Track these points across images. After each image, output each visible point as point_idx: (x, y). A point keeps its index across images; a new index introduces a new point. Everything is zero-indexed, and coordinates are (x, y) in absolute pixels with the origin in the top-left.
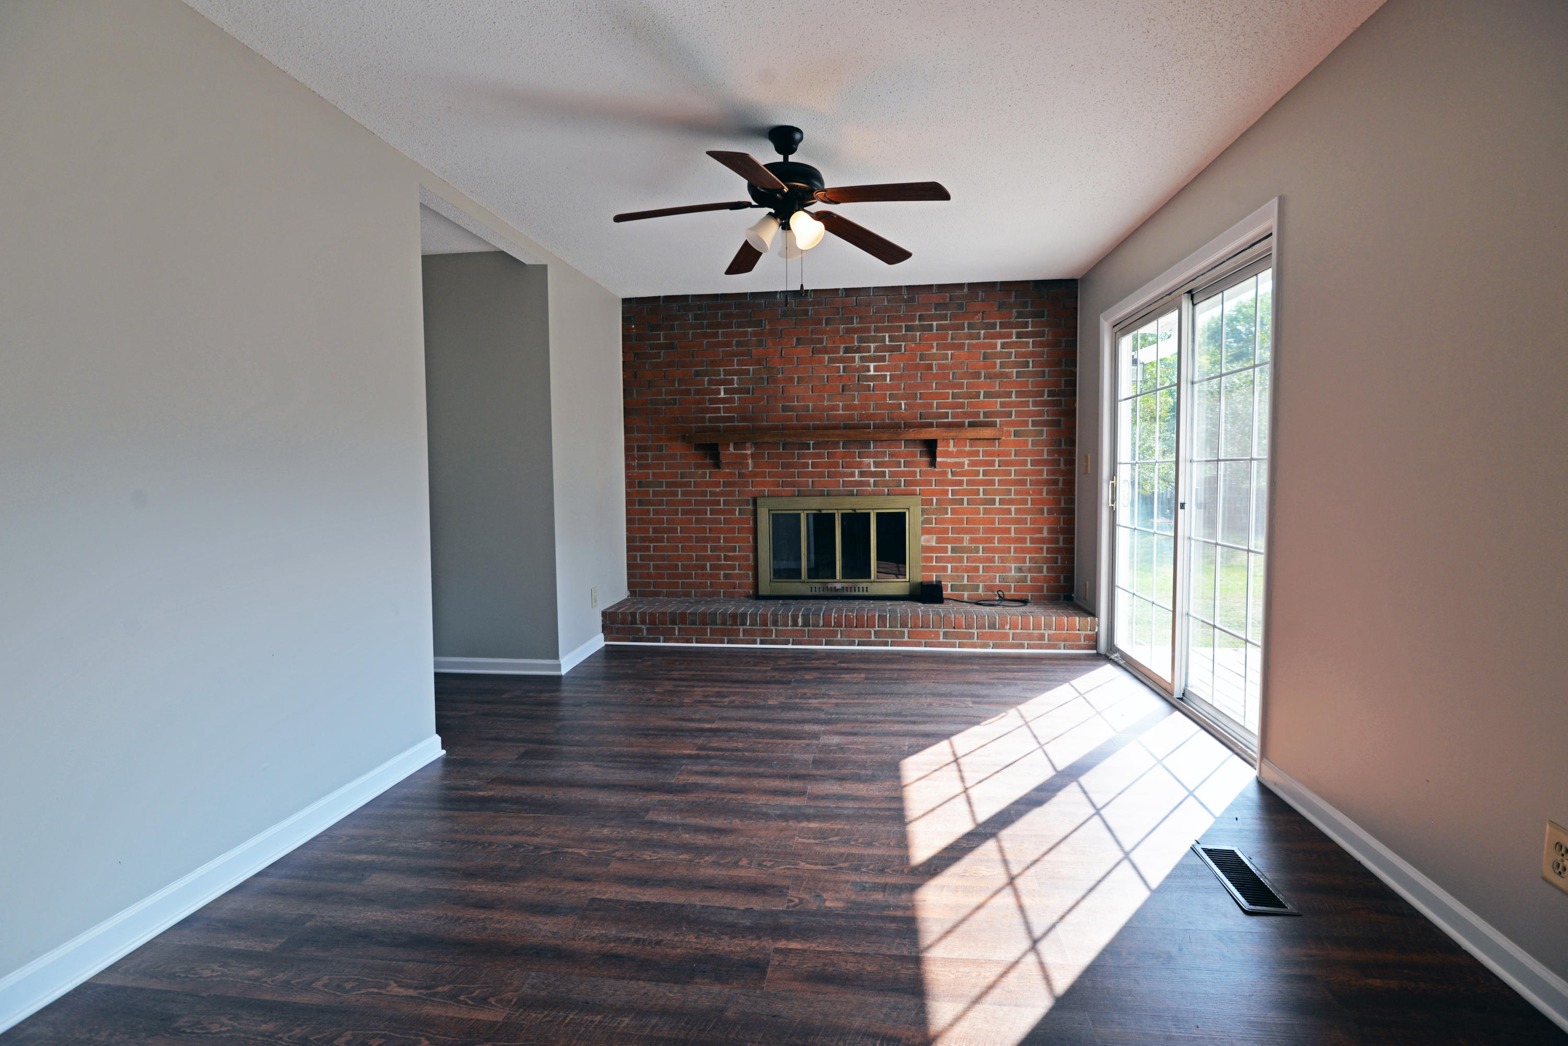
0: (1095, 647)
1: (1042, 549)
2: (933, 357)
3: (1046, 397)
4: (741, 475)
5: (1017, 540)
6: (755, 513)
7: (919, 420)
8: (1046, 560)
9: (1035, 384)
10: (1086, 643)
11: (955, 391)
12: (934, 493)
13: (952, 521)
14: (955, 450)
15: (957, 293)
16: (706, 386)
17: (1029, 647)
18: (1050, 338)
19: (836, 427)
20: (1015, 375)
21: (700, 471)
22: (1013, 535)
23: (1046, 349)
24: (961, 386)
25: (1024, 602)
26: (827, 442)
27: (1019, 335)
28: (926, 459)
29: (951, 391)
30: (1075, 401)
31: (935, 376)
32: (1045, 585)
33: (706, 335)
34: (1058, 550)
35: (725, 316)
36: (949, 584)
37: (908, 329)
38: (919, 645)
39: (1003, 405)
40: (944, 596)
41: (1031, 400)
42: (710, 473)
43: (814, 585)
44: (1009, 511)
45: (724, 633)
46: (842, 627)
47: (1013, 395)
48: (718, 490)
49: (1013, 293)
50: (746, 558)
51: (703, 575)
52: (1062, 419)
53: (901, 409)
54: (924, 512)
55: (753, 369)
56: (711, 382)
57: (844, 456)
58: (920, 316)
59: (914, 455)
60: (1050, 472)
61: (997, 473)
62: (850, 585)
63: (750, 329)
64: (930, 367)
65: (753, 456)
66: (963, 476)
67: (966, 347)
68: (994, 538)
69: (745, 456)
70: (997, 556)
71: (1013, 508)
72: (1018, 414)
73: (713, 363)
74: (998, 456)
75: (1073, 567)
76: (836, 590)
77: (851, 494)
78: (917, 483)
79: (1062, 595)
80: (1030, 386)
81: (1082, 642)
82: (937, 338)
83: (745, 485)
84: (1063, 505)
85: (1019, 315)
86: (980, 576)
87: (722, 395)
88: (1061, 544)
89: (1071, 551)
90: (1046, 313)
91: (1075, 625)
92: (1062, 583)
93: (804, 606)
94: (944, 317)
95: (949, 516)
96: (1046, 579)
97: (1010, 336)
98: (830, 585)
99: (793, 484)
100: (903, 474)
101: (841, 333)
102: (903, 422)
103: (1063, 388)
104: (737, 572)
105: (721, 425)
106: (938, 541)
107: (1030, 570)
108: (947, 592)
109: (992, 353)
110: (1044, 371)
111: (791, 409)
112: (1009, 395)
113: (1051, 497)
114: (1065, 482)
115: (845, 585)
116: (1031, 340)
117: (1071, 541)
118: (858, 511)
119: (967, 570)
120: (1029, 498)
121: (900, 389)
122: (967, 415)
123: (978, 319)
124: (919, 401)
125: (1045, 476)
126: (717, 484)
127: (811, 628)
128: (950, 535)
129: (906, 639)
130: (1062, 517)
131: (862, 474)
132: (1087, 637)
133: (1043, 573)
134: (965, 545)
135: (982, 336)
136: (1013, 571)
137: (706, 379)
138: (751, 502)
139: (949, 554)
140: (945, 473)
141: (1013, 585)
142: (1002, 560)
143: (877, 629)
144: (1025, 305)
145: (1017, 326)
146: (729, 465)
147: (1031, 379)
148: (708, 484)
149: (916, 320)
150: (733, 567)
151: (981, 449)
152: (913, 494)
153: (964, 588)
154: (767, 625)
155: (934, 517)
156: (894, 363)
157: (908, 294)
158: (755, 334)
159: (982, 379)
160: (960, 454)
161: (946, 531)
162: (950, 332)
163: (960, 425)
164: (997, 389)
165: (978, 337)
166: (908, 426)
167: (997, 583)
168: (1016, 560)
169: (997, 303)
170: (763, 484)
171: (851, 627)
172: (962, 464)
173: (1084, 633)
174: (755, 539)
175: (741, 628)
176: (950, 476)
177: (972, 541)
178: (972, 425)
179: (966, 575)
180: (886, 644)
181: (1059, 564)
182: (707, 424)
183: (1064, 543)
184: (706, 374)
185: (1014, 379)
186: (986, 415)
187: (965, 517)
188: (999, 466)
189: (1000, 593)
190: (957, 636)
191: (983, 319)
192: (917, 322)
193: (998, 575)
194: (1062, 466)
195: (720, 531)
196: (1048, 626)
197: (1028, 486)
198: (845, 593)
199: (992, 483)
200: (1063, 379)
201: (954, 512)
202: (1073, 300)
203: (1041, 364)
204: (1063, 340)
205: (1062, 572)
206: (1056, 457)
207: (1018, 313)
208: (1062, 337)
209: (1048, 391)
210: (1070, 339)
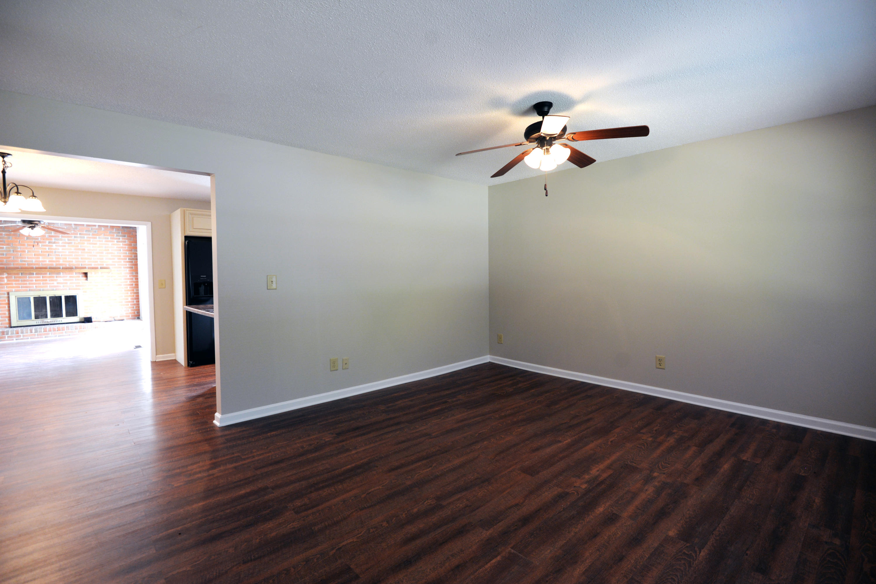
1: (128, 304)
2: (85, 247)
3: (127, 260)
5: (120, 302)
6: (9, 297)
7: (80, 266)
8: (130, 307)
9: (124, 256)
12: (87, 289)
14: (95, 275)
15: (94, 227)
18: (128, 243)
19: (46, 268)
23: (127, 246)
24: (96, 256)
25: (123, 320)
26: (41, 273)
27: (117, 242)
28: (84, 278)
29: (93, 257)
31: (87, 252)
32: (130, 315)
34: (134, 304)
36: (94, 317)
37: (75, 237)
39: (112, 262)
40: (93, 321)
41: (122, 261)
43: (38, 321)
46: (51, 331)
47: (116, 259)
49: (115, 229)
50: (5, 314)
52: (133, 266)
53: (73, 262)
54: (84, 295)
55: (6, 247)
57: (50, 277)
59: (79, 277)
60: (130, 282)
62: (54, 320)
64: (84, 249)
65: (6, 277)
66: (98, 283)
67: (98, 244)
69: (3, 278)
72: (118, 265)
74: (111, 277)
75: (140, 309)
76: (48, 322)
77: (53, 290)
78: (81, 286)
79: (136, 317)
80: (122, 257)
82: (87, 241)
83: (3, 287)
84: (135, 291)
86: (107, 314)
89: (138, 304)
90: (126, 236)
92: (136, 314)
93: (34, 327)
94: (89, 235)
96: (130, 313)
97: (114, 242)
98: (45, 321)
99: (27, 287)
100: (75, 283)
101: (47, 237)
102: (74, 266)
107: (125, 310)
108: (93, 319)
109: (108, 247)
110: (126, 253)
111: (25, 261)
112: (114, 259)
113: (131, 289)
114: (135, 285)
115: (52, 320)
116: (121, 243)
117: (138, 301)
118: (56, 295)
120: (123, 289)
121: (73, 256)
122: (99, 265)
123: (102, 236)
124: (80, 260)
125: (128, 283)
127: (38, 333)
130: (135, 295)
131: (58, 283)
133: (129, 311)
135: (104, 241)
136: (119, 311)
138: (6, 294)
140: (92, 282)
141: (119, 316)
143: (66, 331)
144: (119, 233)
145: (116, 239)
147: (122, 255)
151: (105, 275)
152: (79, 289)
153: (100, 318)
156: (70, 248)
157: (75, 226)
159: (105, 254)
160: (98, 277)
162: (92, 239)
163: (97, 268)
164: (110, 257)
165: (102, 241)
166: (76, 268)
167: (113, 315)
168: (119, 308)
169: (109, 232)
170: (13, 287)
171: (55, 331)
172: (98, 279)
174: (9, 307)
175: (7, 336)
178: (101, 268)
181: (135, 308)
183: (136, 302)
185: (116, 254)
186: (107, 265)
188: (112, 280)
189: (115, 318)
191: (104, 236)
193: (113, 313)
194: (134, 280)
197: (123, 286)
198: (52, 323)
199: (109, 285)
200: (133, 255)
202: (135, 233)
203: (125, 250)
204: (133, 244)
205: (136, 311)
206: (132, 277)
207: (117, 235)
208: (132, 243)
209: (128, 258)
210: (135, 244)
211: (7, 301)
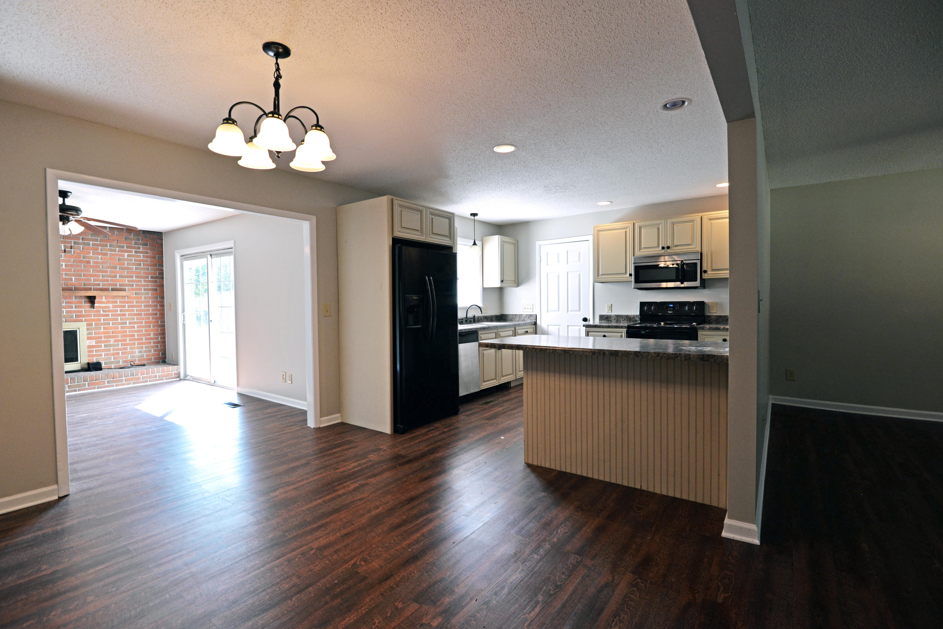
0: (179, 377)
1: (151, 342)
2: (91, 258)
3: (150, 279)
5: (138, 339)
7: (83, 286)
8: (153, 347)
9: (144, 273)
10: (175, 376)
11: (103, 274)
12: (93, 320)
13: (104, 333)
14: (105, 300)
17: (150, 381)
18: (151, 255)
20: (134, 269)
22: (136, 337)
23: (149, 259)
24: (106, 272)
25: (144, 365)
27: (136, 252)
28: (89, 305)
29: (101, 274)
30: (163, 281)
31: (92, 267)
32: (153, 357)
34: (159, 342)
36: (104, 362)
38: (94, 388)
39: (129, 281)
40: (103, 368)
41: (143, 280)
44: (134, 327)
47: (134, 277)
49: (133, 234)
52: (158, 288)
53: (72, 281)
54: (88, 329)
58: (82, 238)
59: (81, 302)
60: (153, 310)
61: (127, 311)
64: (89, 262)
66: (109, 312)
67: (109, 255)
68: (127, 339)
70: (128, 347)
71: (136, 326)
72: (137, 285)
74: (128, 303)
75: (165, 349)
78: (83, 316)
79: (161, 361)
80: (142, 274)
81: (173, 376)
82: (93, 249)
84: (160, 323)
85: (136, 244)
86: (120, 357)
88: (159, 340)
89: (164, 342)
90: (148, 244)
91: (170, 369)
92: (161, 356)
94: (97, 240)
95: (102, 330)
96: (153, 355)
97: (132, 252)
100: (75, 312)
102: (73, 287)
103: (158, 275)
106: (96, 342)
107: (145, 352)
108: (103, 366)
109: (122, 259)
110: (149, 268)
112: (132, 277)
113: (154, 320)
114: (160, 314)
116: (142, 255)
117: (164, 338)
119: (113, 354)
120: (144, 321)
121: (72, 272)
122: (110, 285)
123: (115, 243)
124: (83, 277)
125: (151, 312)
128: (103, 339)
129: (87, 387)
130: (159, 328)
132: (175, 374)
133: (151, 352)
134: (111, 343)
135: (117, 251)
136: (137, 353)
139: (103, 348)
140: (99, 311)
141: (137, 359)
142: (131, 348)
143: (70, 384)
144: (138, 239)
145: (135, 248)
147: (142, 271)
149: (80, 240)
151: (118, 300)
152: (81, 321)
153: (112, 363)
155: (94, 331)
156: (67, 259)
159: (118, 269)
160: (108, 302)
161: (101, 338)
162: (100, 247)
163: (107, 290)
164: (126, 274)
165: (115, 251)
166: (76, 289)
167: (129, 359)
168: (138, 348)
169: (124, 237)
172: (109, 307)
173: (174, 372)
176: (102, 312)
177: (115, 341)
178: (113, 290)
179: (112, 357)
180: (75, 391)
181: (159, 348)
183: (161, 339)
185: (134, 270)
186: (120, 285)
187: (111, 331)
188: (128, 308)
189: (131, 363)
190: (114, 382)
191: (117, 243)
192: (81, 241)
193: (129, 355)
194: (159, 307)
196: (158, 372)
197: (143, 316)
199: (125, 315)
200: (157, 272)
201: (104, 328)
202: (161, 240)
203: (147, 265)
204: (157, 256)
205: (161, 351)
206: (156, 303)
207: (135, 242)
208: (157, 254)
209: (151, 276)
210: (160, 256)
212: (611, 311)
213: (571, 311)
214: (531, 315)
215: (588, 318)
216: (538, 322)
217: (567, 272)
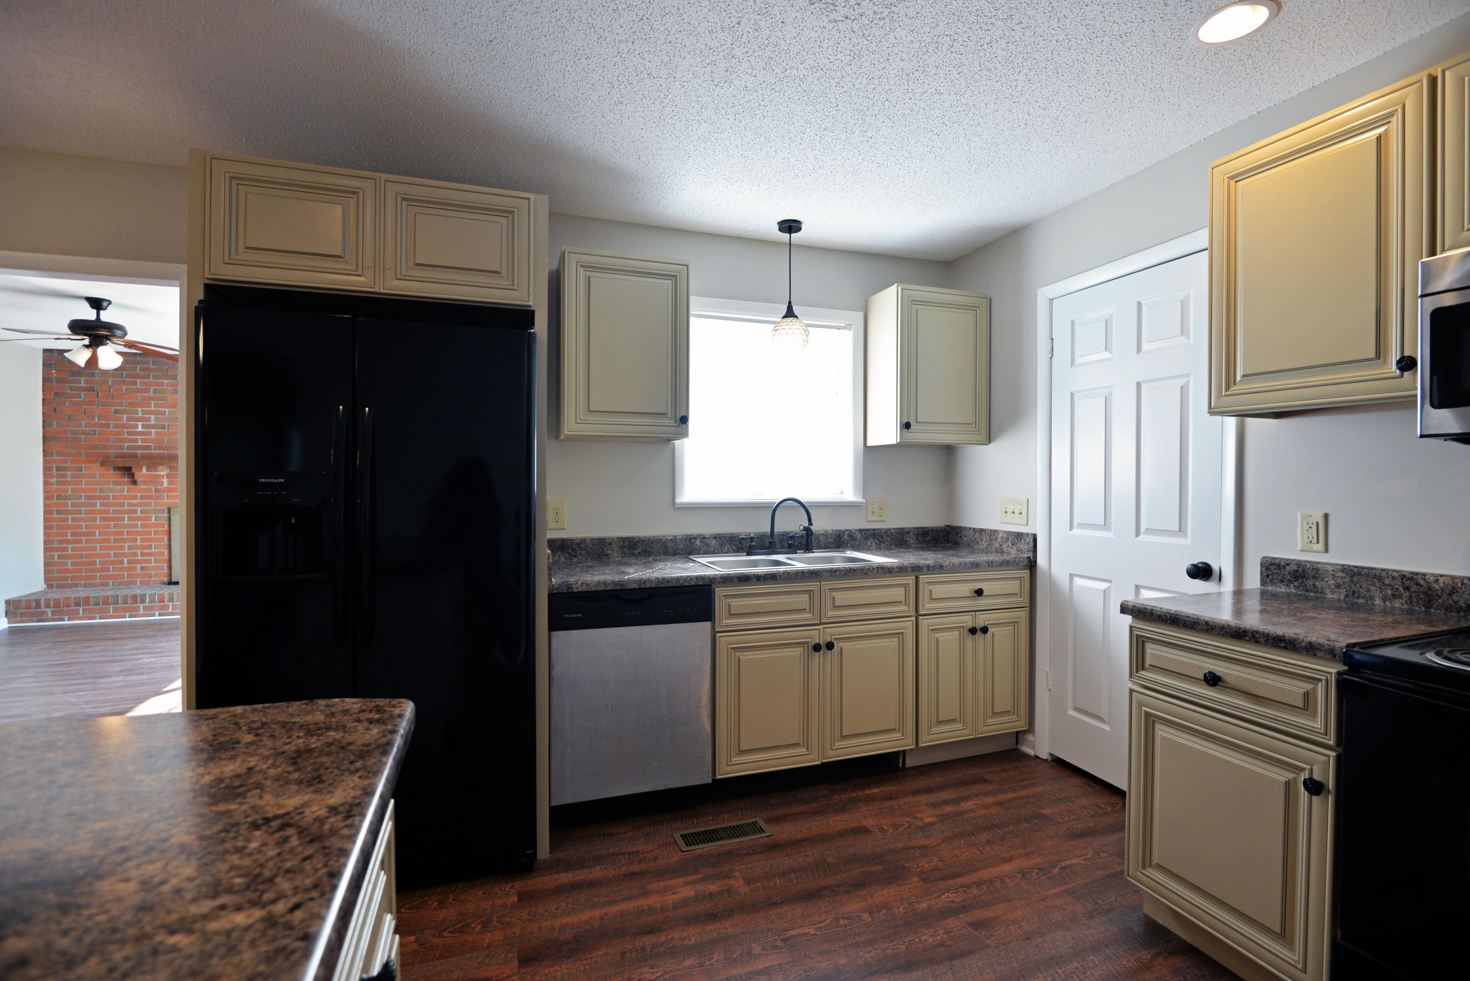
4: (157, 491)
6: (169, 519)
16: (125, 422)
21: (118, 488)
33: (124, 383)
35: (143, 369)
42: (128, 488)
45: (125, 610)
48: (135, 502)
50: (162, 554)
51: (120, 568)
55: (169, 411)
56: (129, 419)
63: (166, 381)
65: (168, 476)
69: (158, 476)
73: (131, 405)
83: (162, 498)
87: (140, 429)
104: (153, 564)
105: (139, 452)
126: (135, 497)
137: (125, 416)
138: (166, 511)
146: (144, 483)
148: (125, 497)
150: (149, 561)
154: (164, 602)
158: (171, 385)
174: (170, 539)
175: (142, 606)
182: (126, 451)
184: (125, 412)
195: (138, 533)
211: (166, 528)
212: (1320, 546)
213: (1149, 531)
214: (1019, 536)
215: (1215, 567)
216: (1041, 561)
217: (1139, 385)
